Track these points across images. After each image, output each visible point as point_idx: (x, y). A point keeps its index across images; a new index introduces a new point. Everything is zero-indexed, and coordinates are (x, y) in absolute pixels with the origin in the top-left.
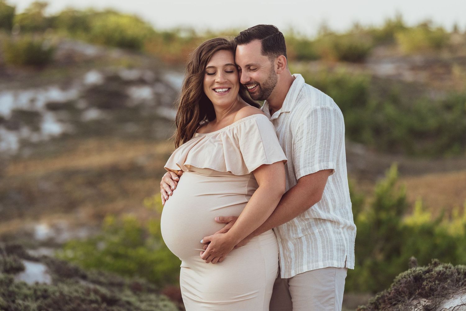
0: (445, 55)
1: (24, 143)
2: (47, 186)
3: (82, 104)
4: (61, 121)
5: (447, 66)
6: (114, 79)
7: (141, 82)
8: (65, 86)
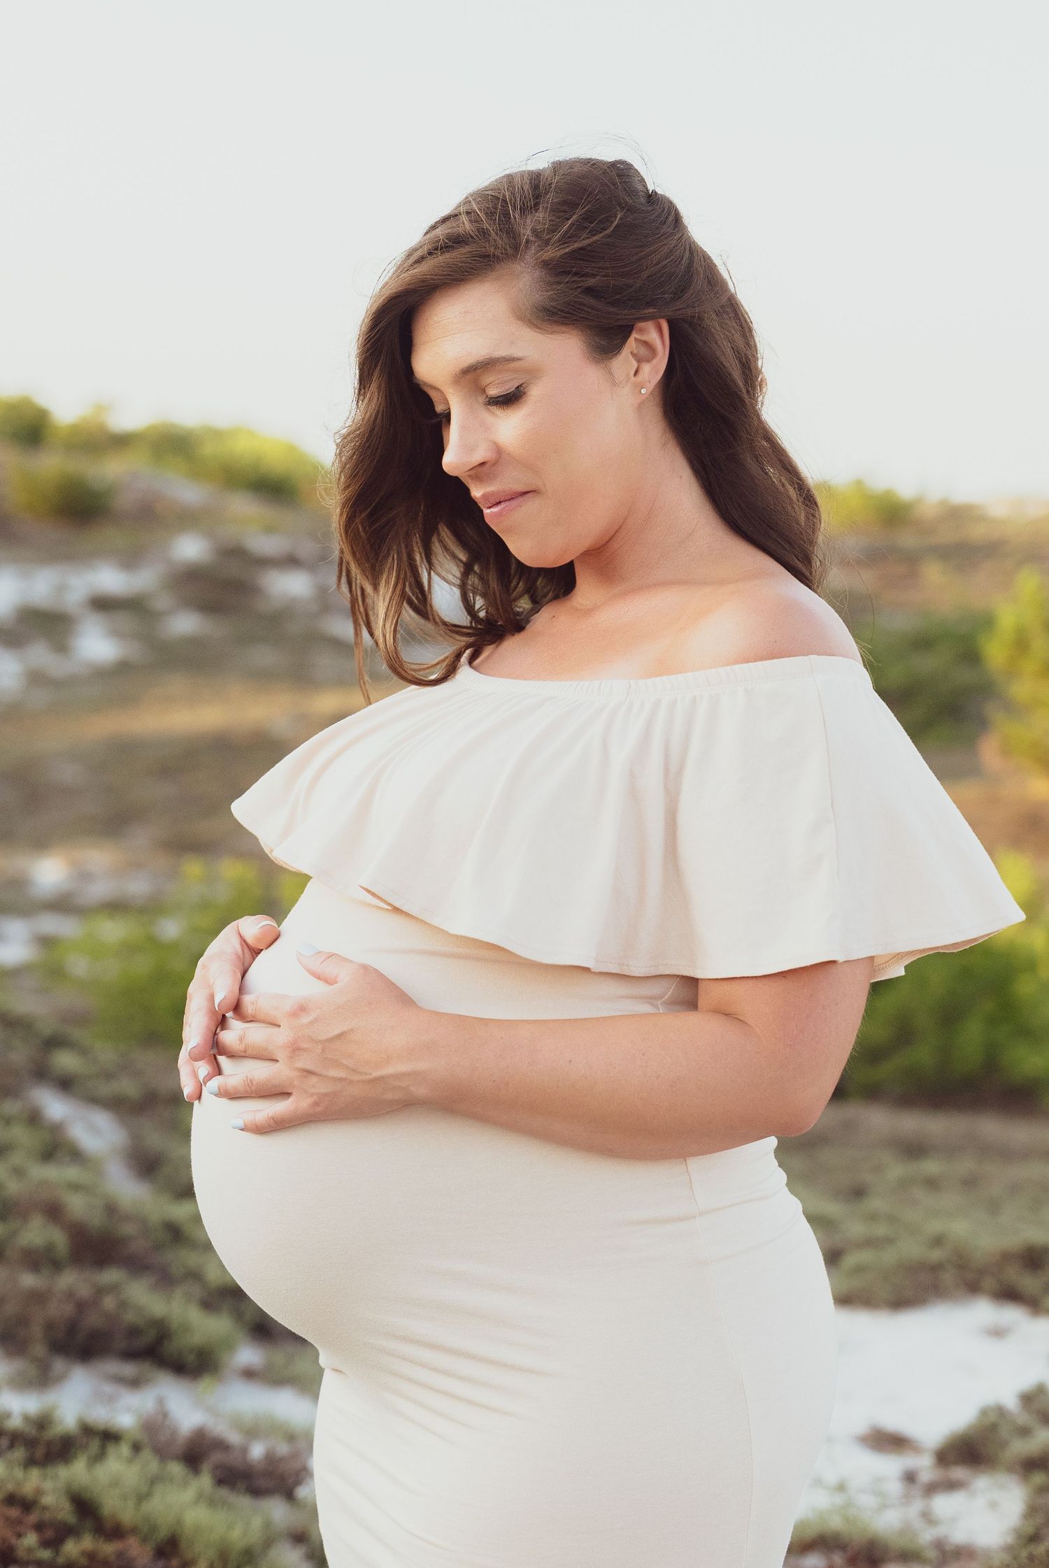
0: (907, 540)
1: (36, 678)
2: (68, 773)
3: (163, 602)
4: (116, 633)
5: (911, 561)
6: (234, 553)
7: (291, 562)
8: (130, 560)
